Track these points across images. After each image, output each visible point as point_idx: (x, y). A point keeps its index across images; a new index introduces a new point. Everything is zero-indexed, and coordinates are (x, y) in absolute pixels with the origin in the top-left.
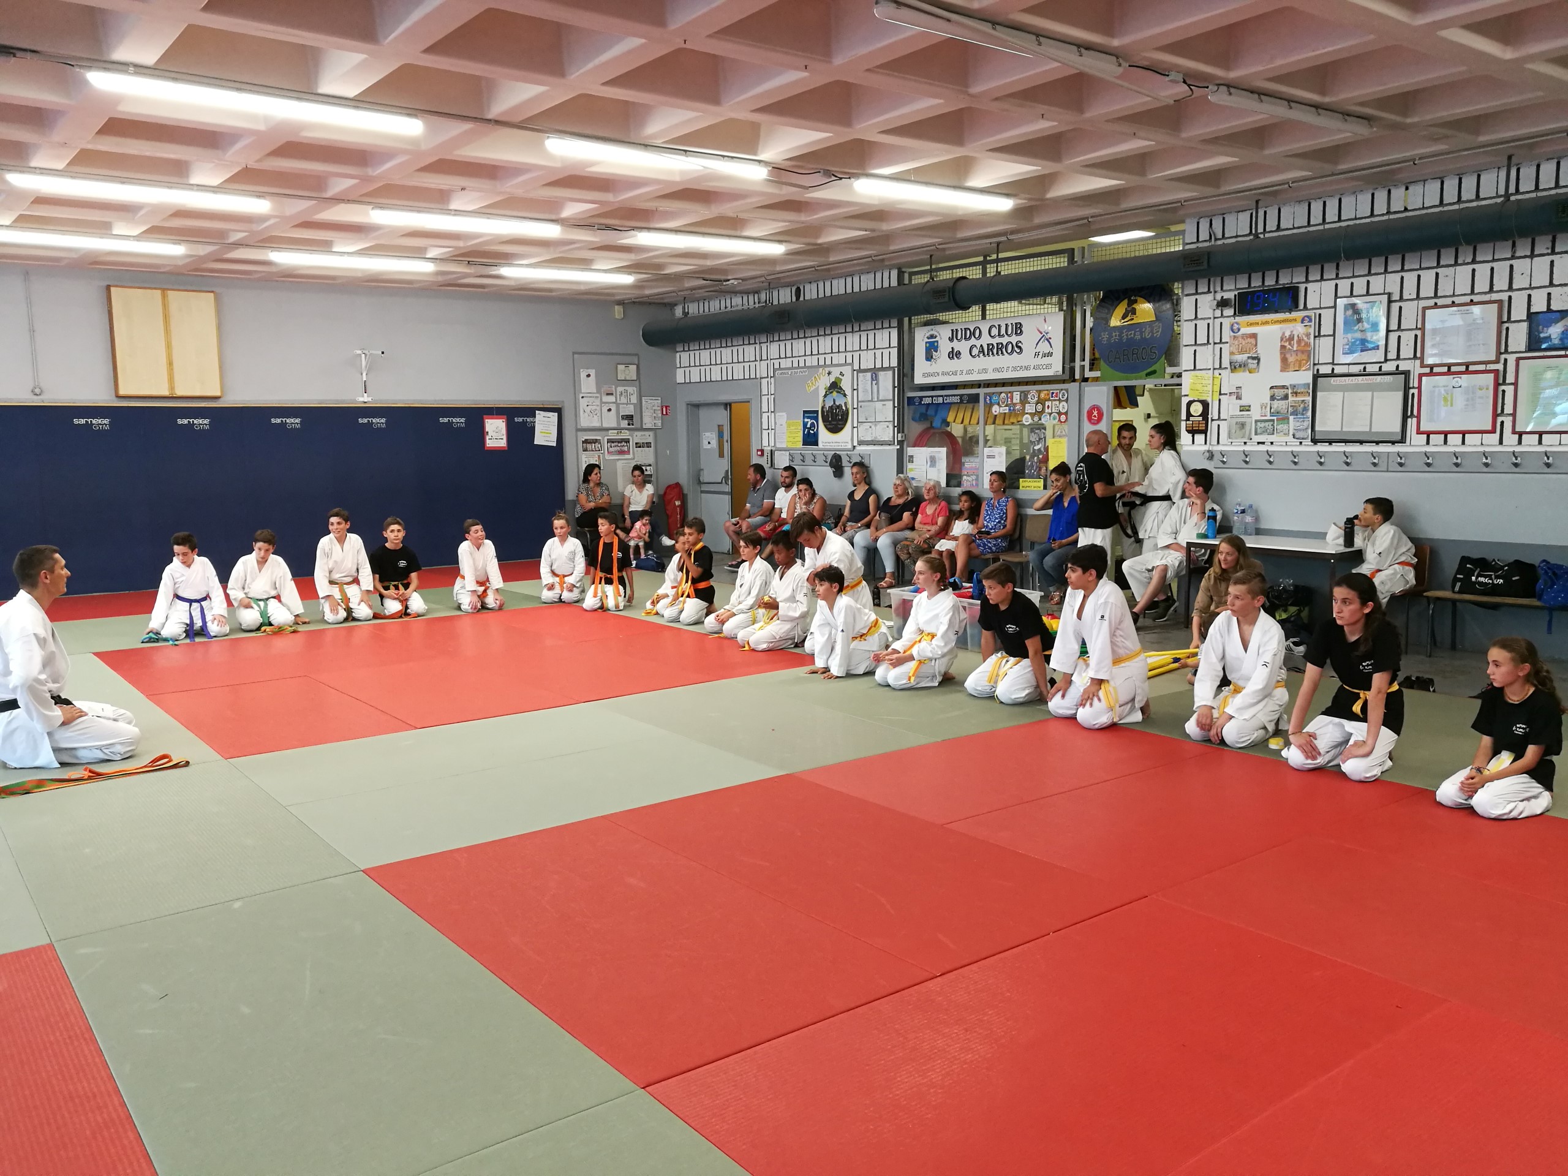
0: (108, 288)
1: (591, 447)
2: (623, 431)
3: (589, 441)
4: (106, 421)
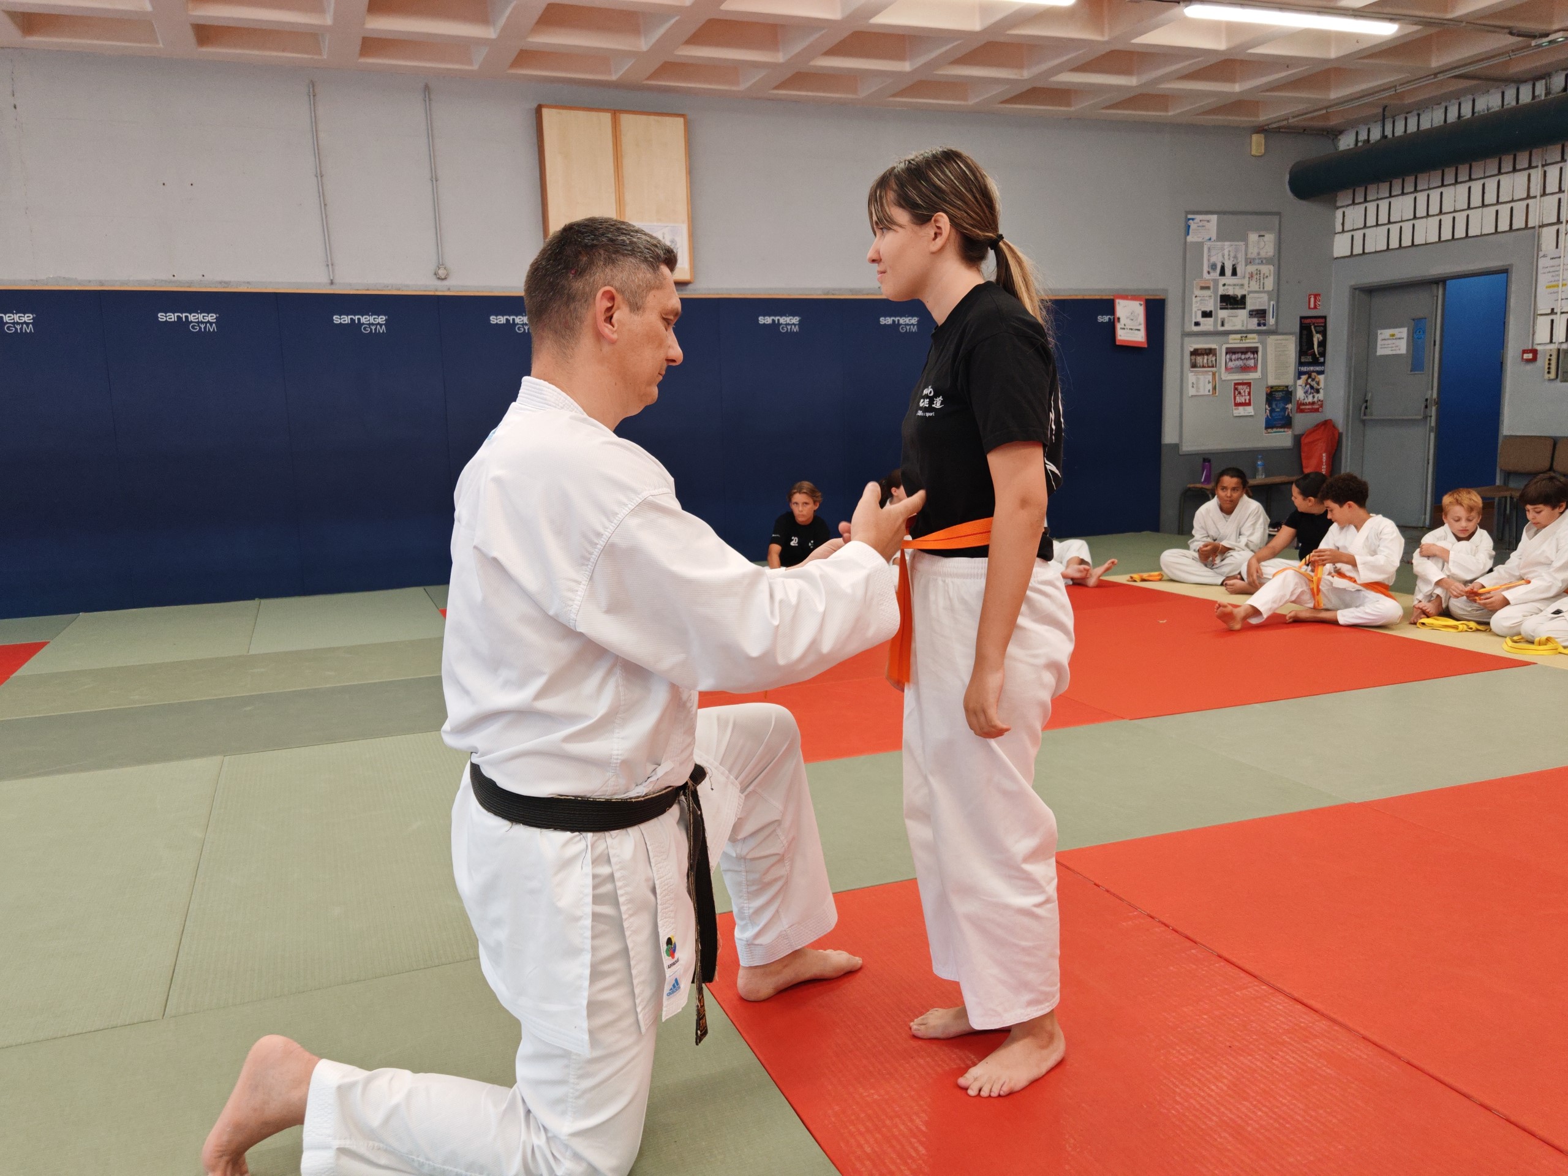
0: (538, 111)
1: (1203, 361)
2: (1250, 336)
3: (1199, 352)
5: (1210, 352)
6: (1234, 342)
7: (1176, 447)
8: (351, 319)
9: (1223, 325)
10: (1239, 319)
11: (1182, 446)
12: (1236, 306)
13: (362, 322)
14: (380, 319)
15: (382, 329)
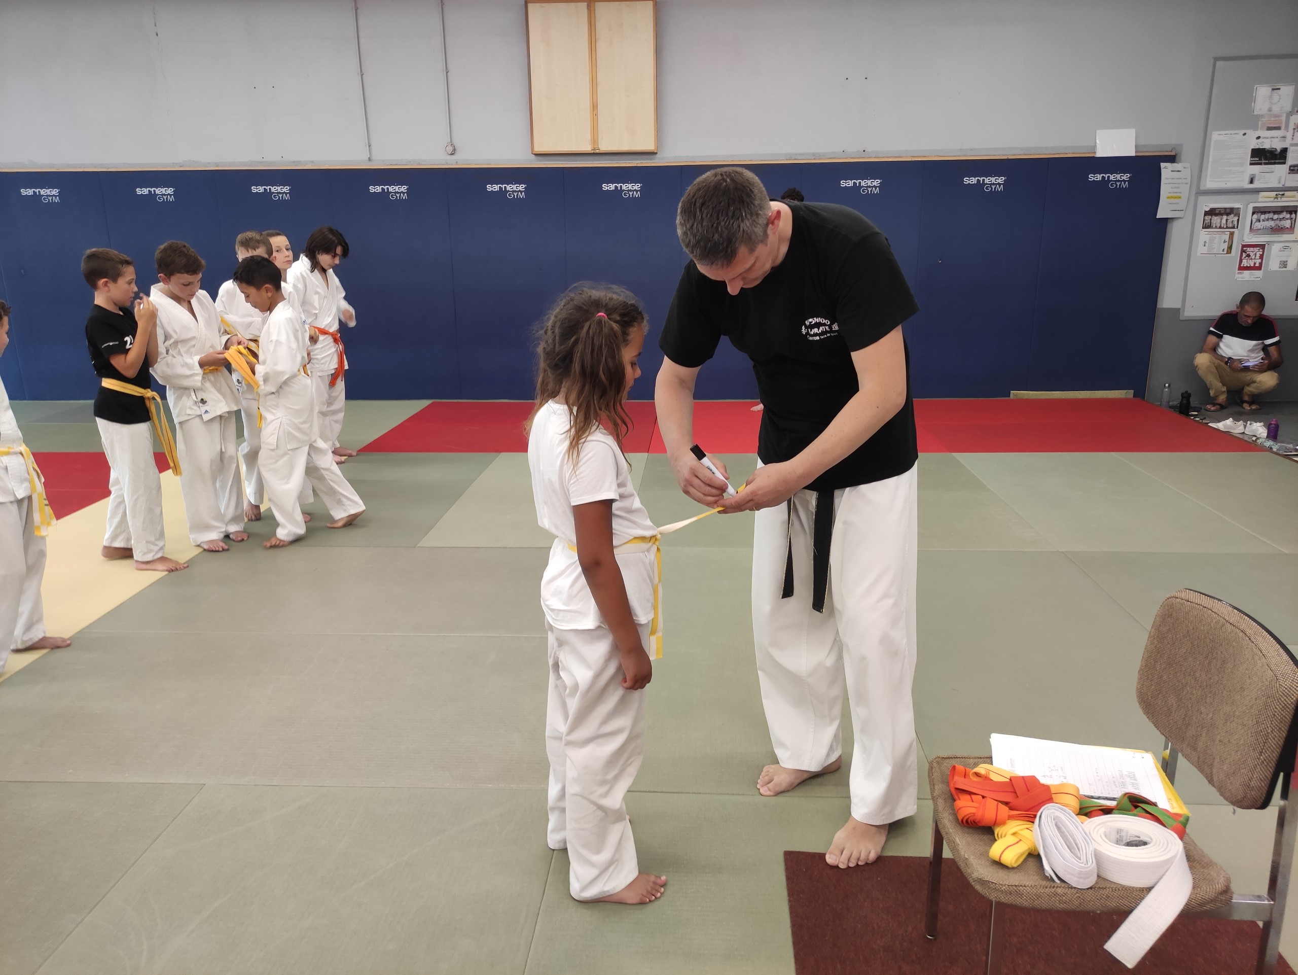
0: (526, 5)
1: (1221, 222)
2: (1287, 193)
3: (1217, 212)
4: (522, 187)
5: (1229, 212)
6: (1266, 200)
7: (1175, 312)
8: (382, 189)
9: (1251, 182)
10: (1277, 174)
11: (1184, 311)
12: (1272, 161)
13: (390, 191)
14: (404, 189)
15: (405, 197)
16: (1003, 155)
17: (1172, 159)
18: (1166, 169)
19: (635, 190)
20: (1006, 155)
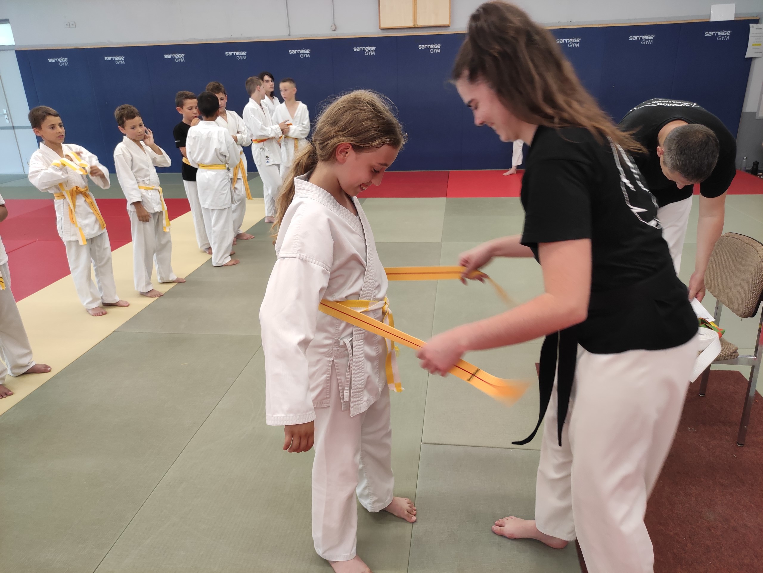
4: (373, 48)
7: (754, 114)
8: (296, 51)
11: (758, 113)
13: (300, 53)
14: (308, 51)
15: (308, 56)
16: (654, 22)
17: (756, 21)
18: (753, 28)
19: (437, 48)
20: (656, 22)
